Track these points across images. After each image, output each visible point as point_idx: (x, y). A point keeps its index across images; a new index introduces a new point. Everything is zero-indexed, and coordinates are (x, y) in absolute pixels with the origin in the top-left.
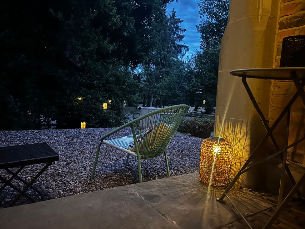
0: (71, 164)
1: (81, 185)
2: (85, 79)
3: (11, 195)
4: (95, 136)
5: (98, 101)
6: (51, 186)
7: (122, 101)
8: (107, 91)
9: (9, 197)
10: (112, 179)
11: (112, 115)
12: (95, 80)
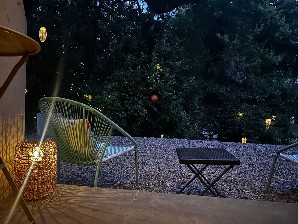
0: (241, 175)
1: (255, 196)
2: (246, 95)
3: (195, 189)
4: (261, 152)
5: (260, 117)
6: (226, 190)
7: (290, 116)
8: (270, 106)
9: (194, 191)
10: (290, 198)
11: (277, 132)
12: (257, 95)
